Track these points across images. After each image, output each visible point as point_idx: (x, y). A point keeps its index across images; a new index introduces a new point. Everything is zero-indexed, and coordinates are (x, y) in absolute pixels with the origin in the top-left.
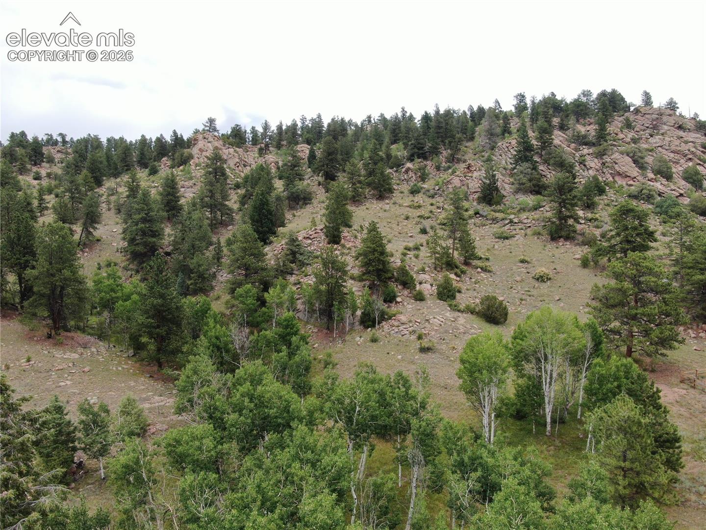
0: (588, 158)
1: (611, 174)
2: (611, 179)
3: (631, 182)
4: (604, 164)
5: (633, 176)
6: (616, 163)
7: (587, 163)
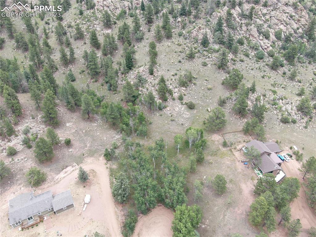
0: (243, 25)
1: (249, 34)
2: (248, 36)
3: (254, 39)
4: (247, 29)
5: (255, 37)
6: (251, 30)
7: (242, 28)
